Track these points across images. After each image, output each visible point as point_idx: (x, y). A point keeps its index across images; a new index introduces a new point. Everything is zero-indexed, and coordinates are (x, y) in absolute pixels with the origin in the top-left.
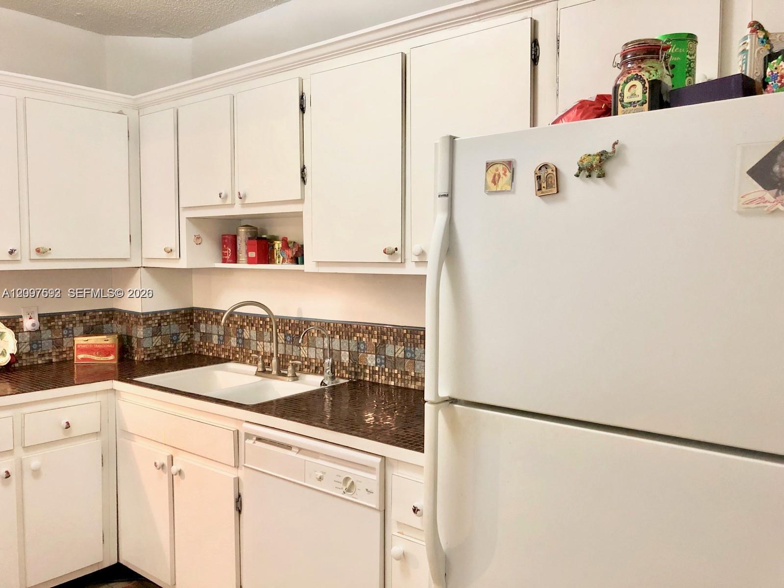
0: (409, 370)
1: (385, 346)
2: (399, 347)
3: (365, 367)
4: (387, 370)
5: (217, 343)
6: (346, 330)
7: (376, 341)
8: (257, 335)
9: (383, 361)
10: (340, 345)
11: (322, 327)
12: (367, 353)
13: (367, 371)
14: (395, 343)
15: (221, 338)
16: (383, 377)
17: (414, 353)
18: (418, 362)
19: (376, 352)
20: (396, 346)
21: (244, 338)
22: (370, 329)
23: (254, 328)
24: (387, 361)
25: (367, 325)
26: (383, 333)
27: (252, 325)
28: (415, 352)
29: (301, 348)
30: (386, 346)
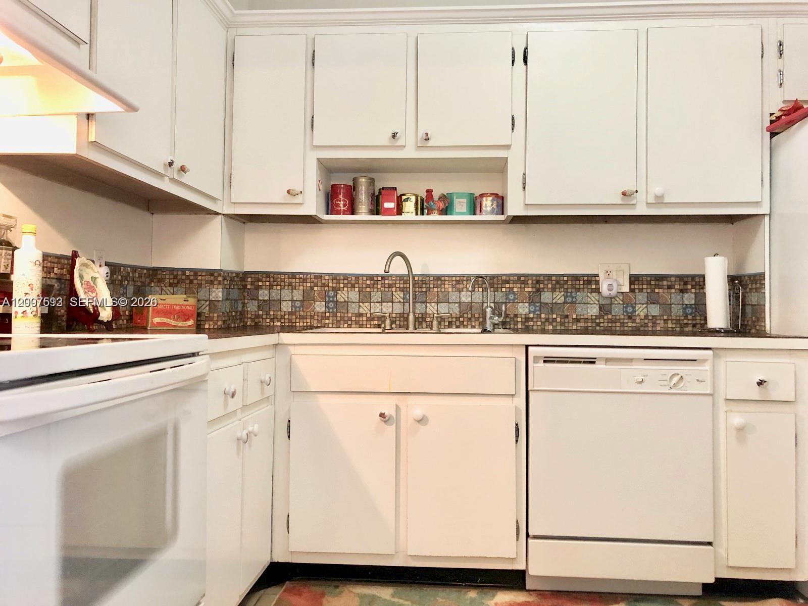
0: (569, 314)
1: (540, 294)
2: (557, 293)
3: (516, 316)
4: (543, 316)
5: (290, 310)
6: (492, 282)
7: (530, 290)
8: (359, 296)
9: (538, 308)
10: (483, 297)
11: (458, 282)
12: (517, 302)
13: (519, 319)
14: (553, 290)
15: (298, 304)
16: (539, 323)
17: (575, 298)
18: (579, 305)
19: (529, 300)
20: (554, 293)
21: (337, 301)
22: (522, 279)
23: (357, 289)
24: (542, 307)
25: (519, 276)
26: (538, 282)
27: (353, 286)
28: (576, 296)
29: (428, 304)
30: (542, 293)
